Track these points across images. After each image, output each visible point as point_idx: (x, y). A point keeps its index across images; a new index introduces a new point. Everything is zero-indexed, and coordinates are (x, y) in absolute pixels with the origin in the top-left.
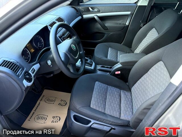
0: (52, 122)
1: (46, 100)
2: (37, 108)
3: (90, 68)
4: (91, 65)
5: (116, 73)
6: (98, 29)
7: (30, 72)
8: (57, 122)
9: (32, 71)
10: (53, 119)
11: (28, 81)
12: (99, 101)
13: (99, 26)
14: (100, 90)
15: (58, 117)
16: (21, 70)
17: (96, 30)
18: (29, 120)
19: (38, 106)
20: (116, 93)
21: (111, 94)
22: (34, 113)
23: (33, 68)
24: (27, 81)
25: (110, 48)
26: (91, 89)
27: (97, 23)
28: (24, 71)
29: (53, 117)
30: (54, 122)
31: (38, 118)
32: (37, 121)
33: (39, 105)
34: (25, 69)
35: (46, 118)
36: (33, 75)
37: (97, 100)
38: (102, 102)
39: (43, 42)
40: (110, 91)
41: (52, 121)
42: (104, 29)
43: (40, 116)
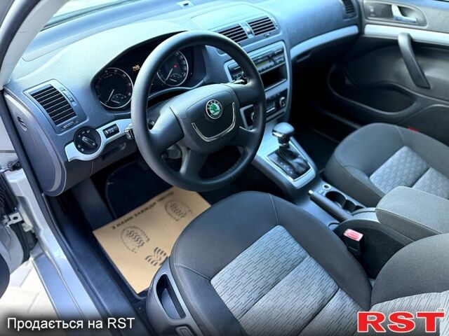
0: (146, 259)
1: (170, 204)
2: (142, 211)
3: (290, 179)
4: (297, 175)
5: (349, 233)
6: (399, 76)
7: (100, 130)
8: (155, 265)
9: (107, 129)
10: (153, 254)
11: (83, 150)
12: (244, 280)
13: (404, 70)
14: (271, 254)
15: (165, 254)
16: (74, 121)
17: (392, 80)
18: (114, 228)
19: (147, 209)
20: (314, 288)
21: (297, 285)
22: (131, 218)
23: (115, 125)
24: (79, 150)
25: (404, 149)
26: (247, 238)
27: (402, 60)
28: (81, 124)
29: (157, 248)
30: (149, 260)
31: (130, 234)
32: (124, 238)
33: (151, 206)
34: (87, 120)
35: (143, 243)
36: (104, 140)
37: (241, 276)
38: (249, 288)
39: (186, 72)
40: (301, 274)
41: (148, 257)
42: (417, 85)
43: (136, 231)
